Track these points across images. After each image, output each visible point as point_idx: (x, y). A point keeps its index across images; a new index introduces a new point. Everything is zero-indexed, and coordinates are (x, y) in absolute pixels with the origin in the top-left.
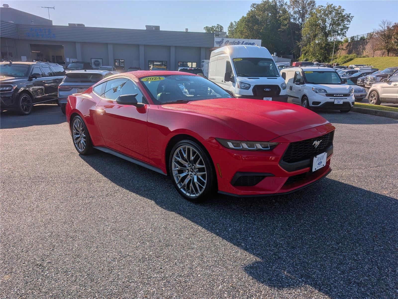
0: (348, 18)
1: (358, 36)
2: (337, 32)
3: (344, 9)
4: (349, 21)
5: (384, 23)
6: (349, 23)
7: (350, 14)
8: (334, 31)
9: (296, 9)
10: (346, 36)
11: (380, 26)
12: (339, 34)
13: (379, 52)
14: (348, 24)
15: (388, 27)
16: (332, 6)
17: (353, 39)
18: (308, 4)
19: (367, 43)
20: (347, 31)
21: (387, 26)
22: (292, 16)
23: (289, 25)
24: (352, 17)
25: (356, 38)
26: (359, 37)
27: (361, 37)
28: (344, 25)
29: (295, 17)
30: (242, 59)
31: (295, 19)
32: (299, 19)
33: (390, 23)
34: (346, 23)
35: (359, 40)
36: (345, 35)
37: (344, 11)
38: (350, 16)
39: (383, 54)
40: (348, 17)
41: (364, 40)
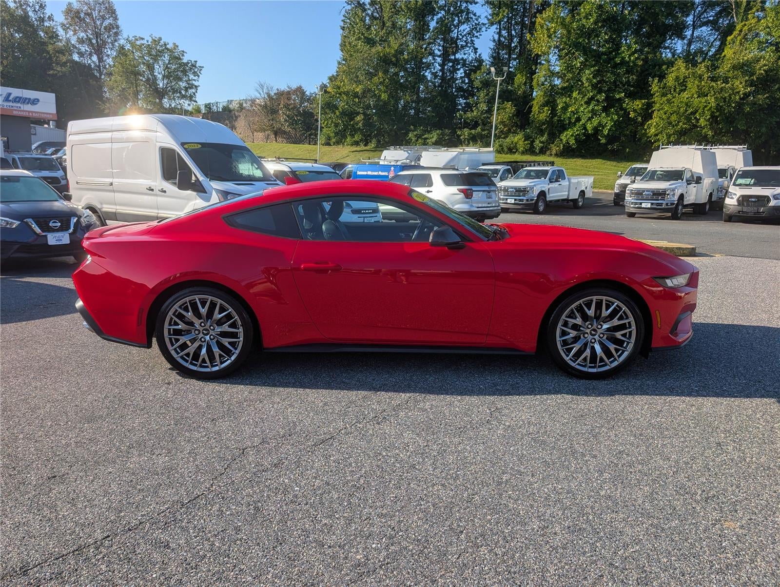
0: (192, 68)
1: (217, 103)
2: (180, 93)
3: (183, 51)
4: (195, 74)
5: (262, 86)
6: (196, 78)
7: (196, 62)
8: (175, 91)
9: (82, 35)
10: (196, 102)
11: (257, 91)
12: (183, 97)
13: (260, 135)
14: (194, 80)
15: (269, 95)
16: (162, 42)
17: (210, 108)
18: (105, 28)
19: (237, 117)
20: (196, 92)
21: (267, 91)
22: (74, 46)
23: (71, 65)
24: (200, 67)
25: (215, 107)
26: (221, 106)
27: (224, 107)
28: (190, 80)
29: (80, 49)
30: (200, 146)
31: (81, 54)
32: (91, 55)
33: (272, 88)
34: (192, 77)
35: (221, 110)
36: (194, 99)
37: (185, 54)
38: (197, 65)
39: (267, 138)
40: (194, 66)
41: (230, 111)
